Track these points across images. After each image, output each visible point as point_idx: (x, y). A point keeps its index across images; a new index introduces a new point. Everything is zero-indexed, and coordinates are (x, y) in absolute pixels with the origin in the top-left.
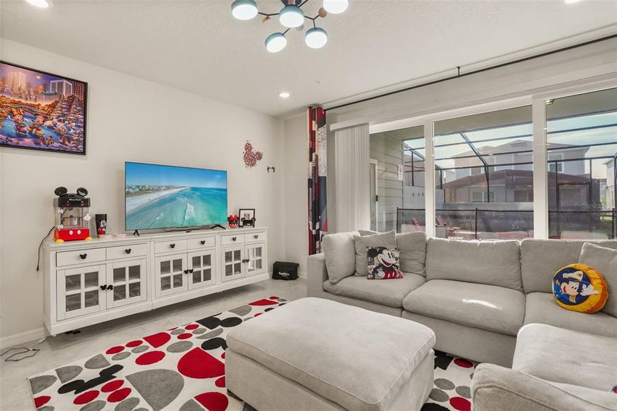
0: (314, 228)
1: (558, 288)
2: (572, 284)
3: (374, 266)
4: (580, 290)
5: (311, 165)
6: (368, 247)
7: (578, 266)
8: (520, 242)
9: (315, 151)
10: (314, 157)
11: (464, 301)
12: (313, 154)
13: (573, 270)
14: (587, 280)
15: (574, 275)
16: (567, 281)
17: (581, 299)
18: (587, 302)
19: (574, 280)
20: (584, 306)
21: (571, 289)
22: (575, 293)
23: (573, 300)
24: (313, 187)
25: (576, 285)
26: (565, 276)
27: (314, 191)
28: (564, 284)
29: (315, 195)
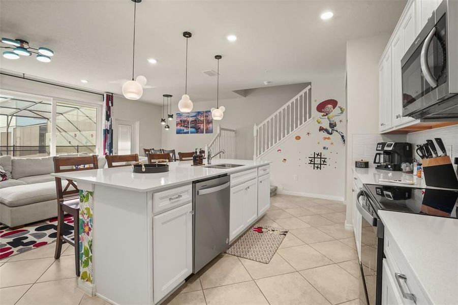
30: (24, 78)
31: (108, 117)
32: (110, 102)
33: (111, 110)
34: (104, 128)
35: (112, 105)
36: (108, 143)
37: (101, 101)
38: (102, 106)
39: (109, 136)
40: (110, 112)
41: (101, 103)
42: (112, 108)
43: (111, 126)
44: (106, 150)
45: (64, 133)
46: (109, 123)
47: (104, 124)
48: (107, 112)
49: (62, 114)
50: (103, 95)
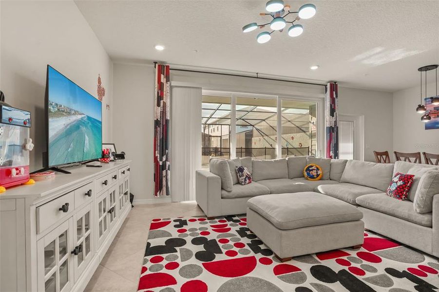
0: (161, 160)
1: (308, 174)
2: (314, 171)
3: (244, 177)
4: (317, 173)
5: (159, 109)
6: (237, 167)
7: (313, 165)
8: (287, 159)
9: (163, 99)
10: (162, 104)
11: (294, 184)
12: (162, 101)
13: (312, 166)
14: (318, 169)
15: (313, 168)
16: (312, 170)
17: (318, 175)
18: (319, 176)
19: (314, 170)
20: (319, 178)
21: (314, 173)
22: (315, 174)
23: (315, 177)
24: (161, 128)
25: (315, 171)
26: (310, 169)
27: (161, 130)
28: (311, 172)
29: (163, 134)
30: (257, 78)
31: (332, 111)
32: (334, 92)
33: (336, 103)
34: (327, 125)
35: (337, 96)
36: (332, 145)
37: (323, 93)
38: (323, 99)
39: (334, 134)
40: (335, 105)
41: (322, 96)
42: (336, 100)
43: (336, 122)
44: (331, 152)
45: (266, 137)
46: (334, 119)
47: (328, 121)
48: (331, 105)
49: (264, 120)
50: (326, 86)
